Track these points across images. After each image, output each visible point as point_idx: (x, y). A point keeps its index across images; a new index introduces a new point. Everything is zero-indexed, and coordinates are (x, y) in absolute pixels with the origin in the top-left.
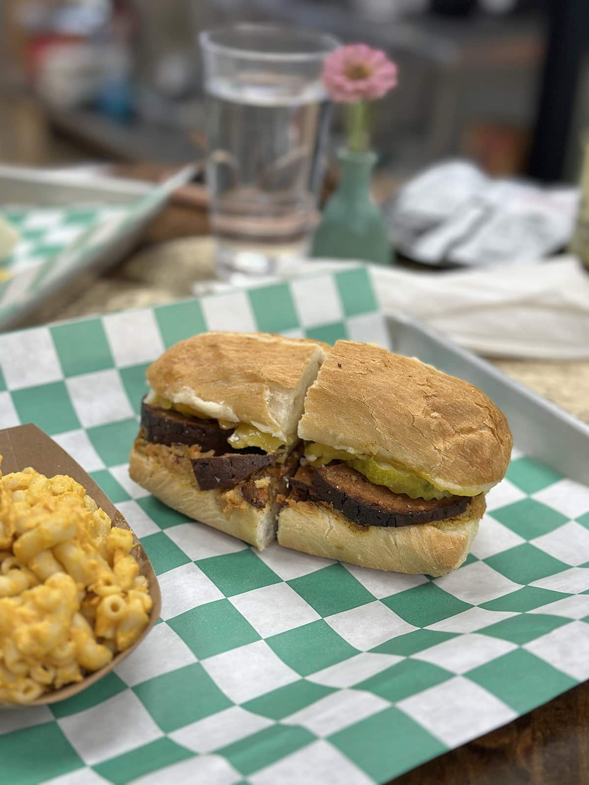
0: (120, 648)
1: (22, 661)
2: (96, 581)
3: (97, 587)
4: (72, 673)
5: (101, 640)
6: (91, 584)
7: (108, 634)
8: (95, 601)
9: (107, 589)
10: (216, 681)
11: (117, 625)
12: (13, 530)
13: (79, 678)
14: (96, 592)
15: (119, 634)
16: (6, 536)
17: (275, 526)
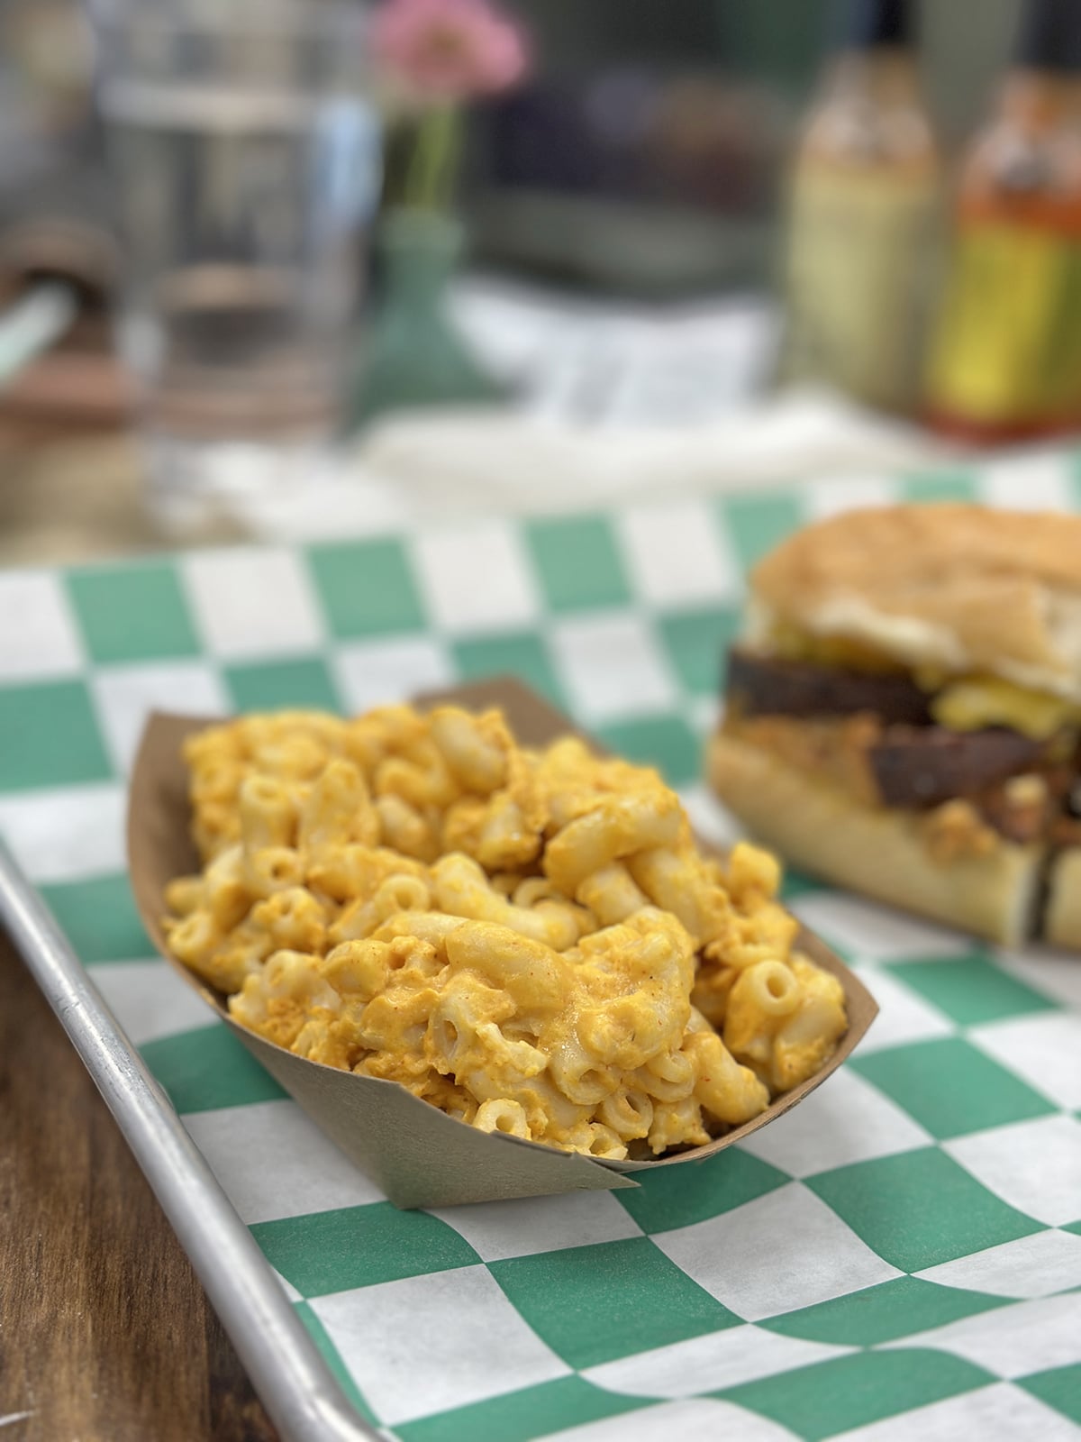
0: (782, 1082)
1: (591, 1076)
2: (723, 934)
3: (727, 947)
4: (685, 1124)
5: (742, 1059)
6: (713, 940)
7: (758, 1050)
8: (723, 977)
9: (750, 950)
10: (988, 1183)
11: (775, 1026)
12: (541, 819)
13: (703, 1136)
14: (725, 957)
15: (783, 1045)
16: (527, 831)
17: (1043, 894)
